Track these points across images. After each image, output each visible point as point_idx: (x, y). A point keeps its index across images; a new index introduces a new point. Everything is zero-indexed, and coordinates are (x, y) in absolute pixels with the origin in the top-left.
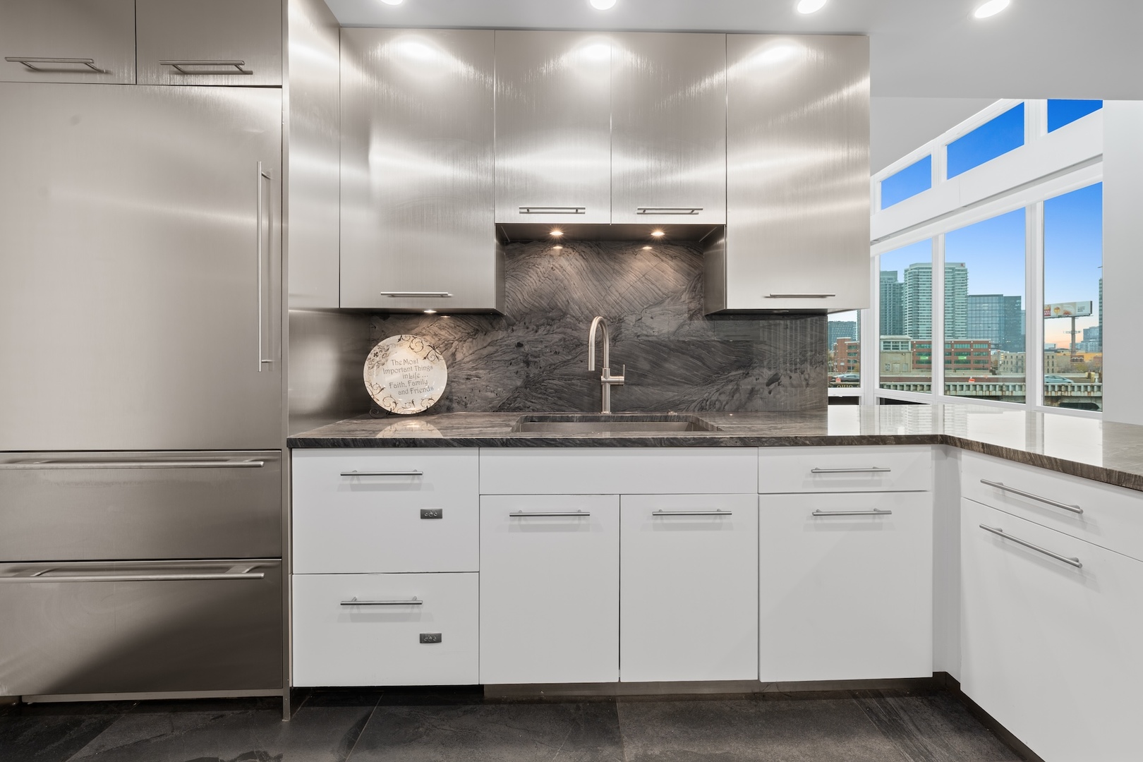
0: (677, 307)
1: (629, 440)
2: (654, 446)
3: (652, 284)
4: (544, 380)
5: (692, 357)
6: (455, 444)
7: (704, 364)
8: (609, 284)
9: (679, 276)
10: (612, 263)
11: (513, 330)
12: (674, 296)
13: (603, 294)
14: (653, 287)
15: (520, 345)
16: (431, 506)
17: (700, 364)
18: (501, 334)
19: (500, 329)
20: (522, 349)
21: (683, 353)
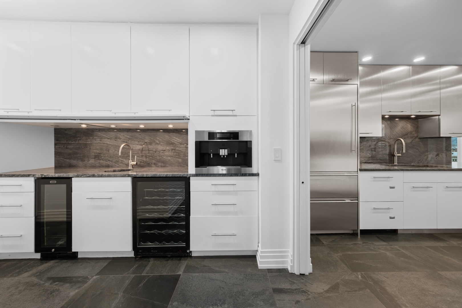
0: (412, 136)
1: (441, 169)
2: (447, 171)
3: (405, 129)
4: (376, 155)
5: (416, 149)
6: (400, 170)
7: (419, 151)
8: (393, 129)
9: (412, 127)
10: (394, 124)
11: (368, 142)
12: (411, 132)
13: (392, 132)
14: (405, 130)
15: (370, 146)
16: (392, 186)
17: (417, 151)
18: (365, 143)
19: (365, 142)
20: (371, 147)
21: (413, 148)
